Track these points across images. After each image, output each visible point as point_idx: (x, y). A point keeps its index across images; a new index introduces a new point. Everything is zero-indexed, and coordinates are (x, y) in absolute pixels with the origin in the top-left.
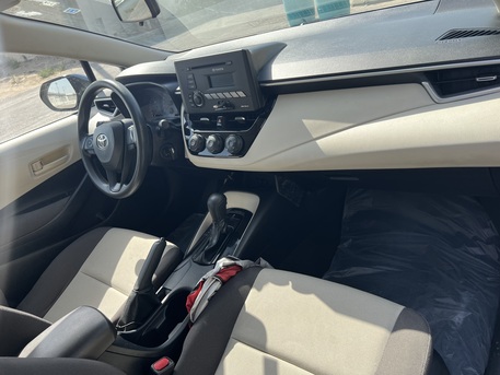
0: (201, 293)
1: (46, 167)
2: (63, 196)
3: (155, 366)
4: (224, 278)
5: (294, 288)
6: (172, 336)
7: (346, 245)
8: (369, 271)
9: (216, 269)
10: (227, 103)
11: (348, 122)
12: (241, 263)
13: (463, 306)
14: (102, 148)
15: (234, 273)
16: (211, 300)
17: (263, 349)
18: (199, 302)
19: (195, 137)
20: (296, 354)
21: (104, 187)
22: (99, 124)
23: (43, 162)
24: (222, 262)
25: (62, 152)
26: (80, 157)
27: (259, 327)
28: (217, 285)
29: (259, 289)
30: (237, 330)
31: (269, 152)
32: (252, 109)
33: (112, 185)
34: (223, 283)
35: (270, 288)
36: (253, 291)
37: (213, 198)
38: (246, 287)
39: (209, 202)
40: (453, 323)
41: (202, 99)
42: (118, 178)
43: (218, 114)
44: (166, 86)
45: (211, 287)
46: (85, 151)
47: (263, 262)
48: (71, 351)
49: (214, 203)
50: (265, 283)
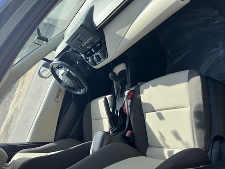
0: (126, 106)
1: (59, 98)
2: (71, 102)
3: (127, 135)
4: (130, 97)
5: (152, 86)
6: (127, 123)
7: (169, 53)
8: (181, 57)
9: (126, 96)
10: (90, 43)
11: (129, 24)
12: (132, 89)
13: (221, 48)
14: (68, 83)
15: (132, 93)
16: (130, 106)
17: (154, 111)
18: (127, 109)
19: (90, 61)
20: (164, 107)
21: (78, 93)
22: (62, 75)
23: (57, 97)
24: (126, 93)
25: (60, 90)
26: (65, 89)
27: (149, 105)
28: (130, 101)
29: (143, 94)
30: (144, 109)
31: (114, 50)
32: (99, 40)
33: (80, 91)
34: (131, 99)
35: (146, 91)
36: (141, 95)
37: (110, 75)
38: (138, 95)
39: (110, 77)
40: (220, 57)
41: (82, 48)
42: (80, 88)
43: (91, 48)
44: (70, 50)
45: (127, 103)
46: (65, 86)
47: (139, 84)
48: (101, 145)
49: (111, 76)
50: (143, 90)
